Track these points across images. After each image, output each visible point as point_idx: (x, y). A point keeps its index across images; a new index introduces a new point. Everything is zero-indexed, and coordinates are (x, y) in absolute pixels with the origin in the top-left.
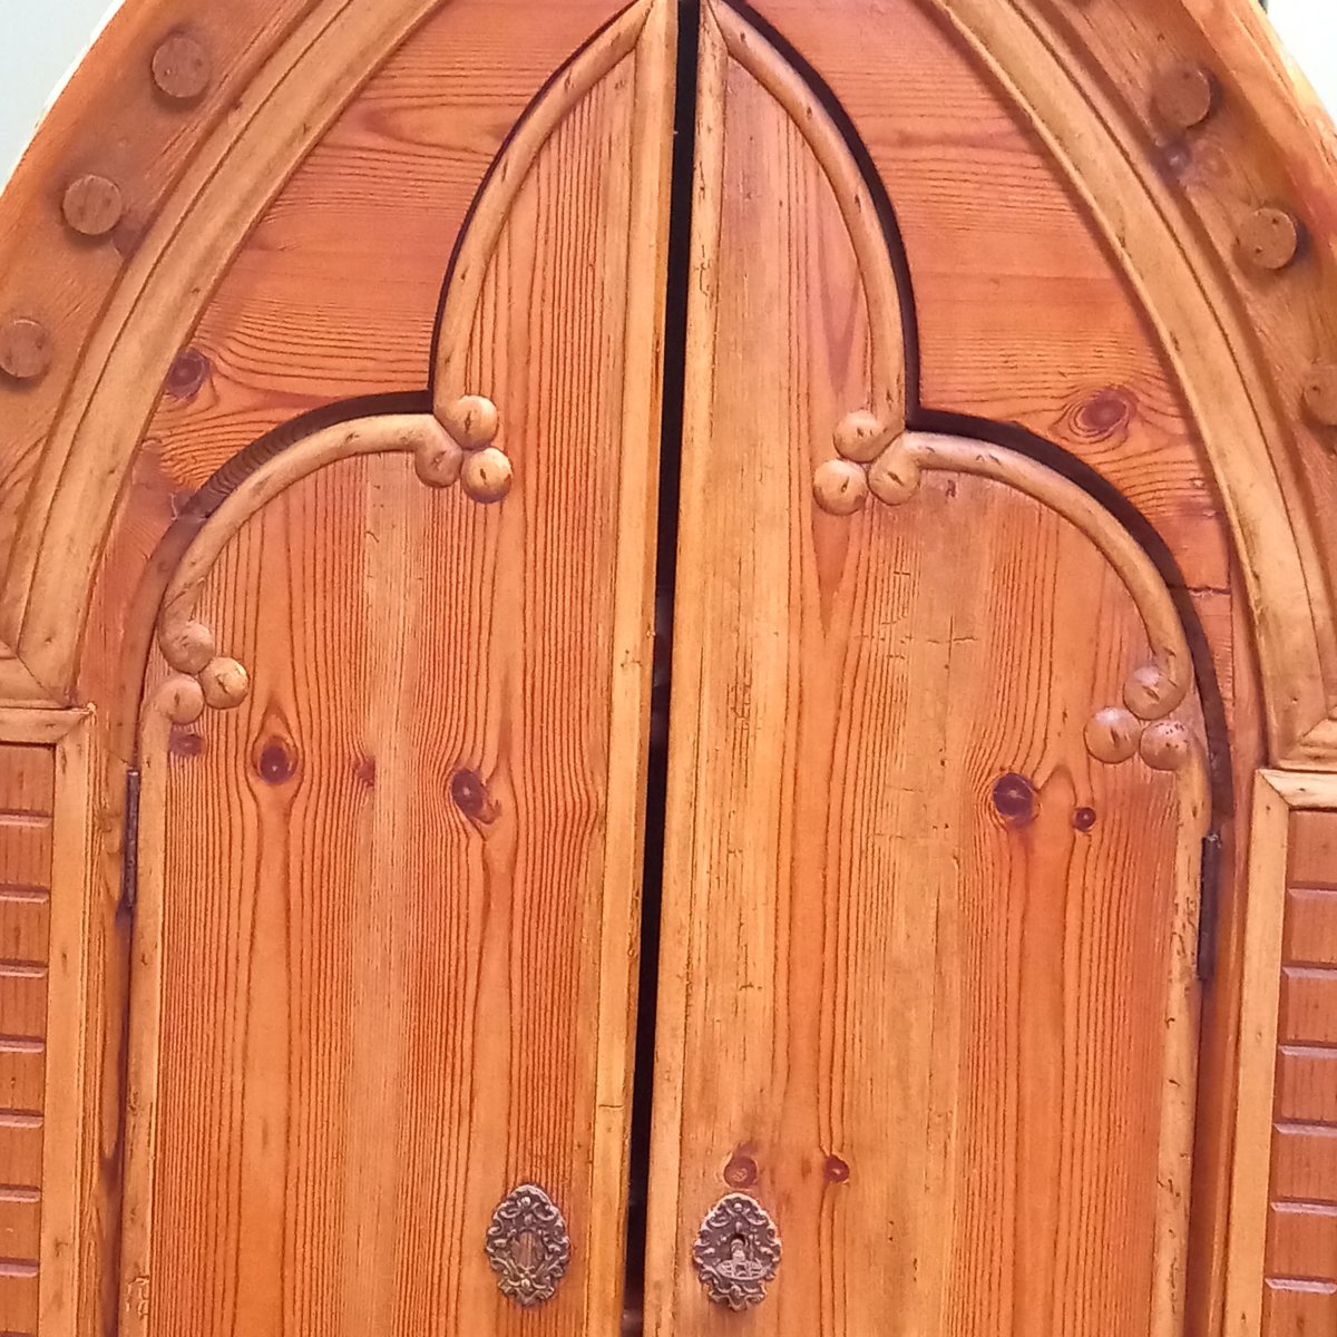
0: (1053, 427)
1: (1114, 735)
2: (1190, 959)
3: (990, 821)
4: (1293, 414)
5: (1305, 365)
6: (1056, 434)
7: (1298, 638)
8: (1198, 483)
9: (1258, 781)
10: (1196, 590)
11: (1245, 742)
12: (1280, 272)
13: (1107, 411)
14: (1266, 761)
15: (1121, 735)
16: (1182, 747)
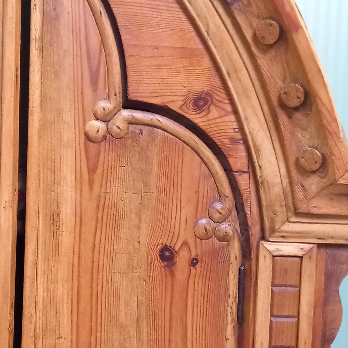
0: (181, 108)
1: (206, 229)
2: (235, 316)
3: (158, 264)
4: (275, 103)
5: (280, 83)
6: (182, 110)
7: (276, 190)
8: (236, 130)
9: (261, 246)
10: (236, 172)
11: (255, 231)
12: (271, 46)
13: (201, 101)
14: (263, 238)
15: (208, 228)
16: (231, 233)
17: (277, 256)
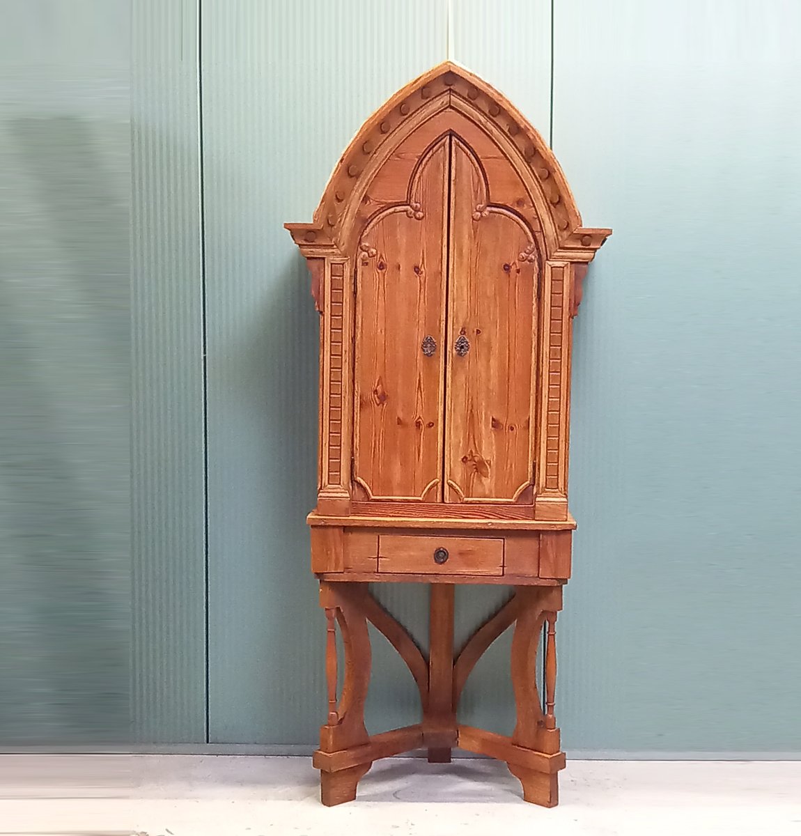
0: (511, 205)
3: (503, 272)
4: (549, 201)
5: (550, 194)
7: (552, 239)
8: (535, 214)
9: (546, 263)
10: (535, 231)
11: (544, 257)
12: (546, 179)
13: (520, 202)
14: (547, 260)
15: (524, 257)
16: (534, 258)
17: (554, 267)
